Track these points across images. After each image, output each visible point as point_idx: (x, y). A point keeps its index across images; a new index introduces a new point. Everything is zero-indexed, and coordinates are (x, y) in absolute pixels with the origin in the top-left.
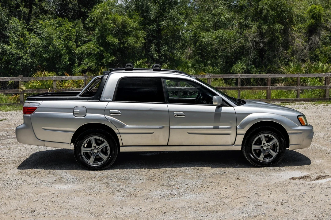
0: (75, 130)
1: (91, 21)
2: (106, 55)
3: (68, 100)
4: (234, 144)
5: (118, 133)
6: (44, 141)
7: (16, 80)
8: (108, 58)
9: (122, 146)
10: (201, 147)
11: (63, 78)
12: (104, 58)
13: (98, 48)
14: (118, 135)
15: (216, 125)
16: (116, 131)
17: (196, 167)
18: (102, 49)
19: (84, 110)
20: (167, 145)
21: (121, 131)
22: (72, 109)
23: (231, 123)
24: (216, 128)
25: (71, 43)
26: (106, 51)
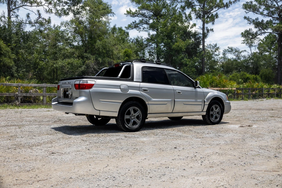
0: (122, 101)
3: (115, 79)
4: (202, 111)
5: (147, 104)
6: (100, 110)
9: (148, 114)
14: (148, 106)
16: (147, 103)
17: (186, 126)
19: (127, 87)
20: (172, 113)
21: (150, 103)
22: (119, 87)
23: (202, 98)
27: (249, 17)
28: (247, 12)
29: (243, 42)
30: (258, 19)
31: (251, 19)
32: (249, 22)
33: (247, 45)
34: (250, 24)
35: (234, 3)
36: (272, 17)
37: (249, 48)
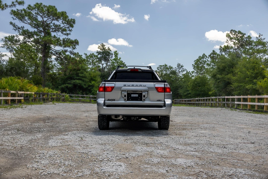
27: (15, 23)
28: (15, 18)
29: (2, 46)
30: (23, 27)
31: (17, 25)
32: (15, 28)
33: (8, 50)
34: (15, 30)
35: (10, 7)
36: (38, 29)
37: (10, 53)
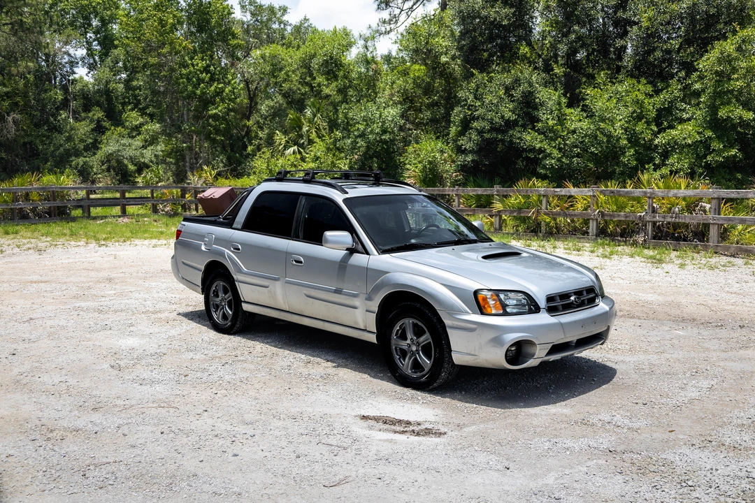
0: (202, 267)
1: (701, 78)
2: (717, 145)
4: (366, 329)
7: (489, 193)
8: (719, 152)
9: (243, 301)
10: (326, 324)
11: (557, 192)
12: (711, 153)
13: (699, 133)
14: (236, 283)
15: (340, 286)
16: (235, 277)
18: (709, 133)
19: (214, 239)
20: (289, 312)
21: (239, 277)
23: (359, 286)
24: (338, 291)
25: (640, 127)
26: (719, 138)
